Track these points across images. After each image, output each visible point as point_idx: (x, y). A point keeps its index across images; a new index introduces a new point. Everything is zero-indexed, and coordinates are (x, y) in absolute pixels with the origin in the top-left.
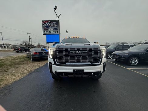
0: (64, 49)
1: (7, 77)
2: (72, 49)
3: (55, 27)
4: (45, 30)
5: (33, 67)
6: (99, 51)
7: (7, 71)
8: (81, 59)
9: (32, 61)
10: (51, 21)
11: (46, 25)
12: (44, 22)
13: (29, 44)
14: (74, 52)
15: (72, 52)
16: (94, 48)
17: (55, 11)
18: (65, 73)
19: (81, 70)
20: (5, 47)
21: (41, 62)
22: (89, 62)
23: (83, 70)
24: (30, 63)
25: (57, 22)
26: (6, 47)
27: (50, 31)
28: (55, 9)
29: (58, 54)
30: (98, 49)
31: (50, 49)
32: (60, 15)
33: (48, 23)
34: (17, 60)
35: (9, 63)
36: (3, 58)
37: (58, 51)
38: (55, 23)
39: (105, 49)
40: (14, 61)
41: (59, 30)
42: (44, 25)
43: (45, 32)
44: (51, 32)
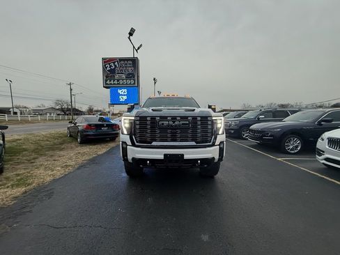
0: (148, 119)
1: (37, 172)
2: (164, 118)
3: (130, 71)
4: (107, 77)
5: (84, 154)
6: (209, 123)
7: (33, 161)
8: (179, 135)
9: (80, 143)
10: (121, 60)
11: (110, 66)
12: (106, 61)
13: (70, 107)
14: (166, 123)
15: (163, 124)
16: (201, 117)
17: (129, 38)
18: (150, 160)
19: (178, 155)
20: (15, 113)
21: (99, 146)
22: (192, 140)
23: (183, 155)
24: (77, 147)
25: (134, 62)
26: (19, 114)
27: (118, 81)
28: (131, 34)
29: (138, 127)
30: (209, 118)
31: (123, 118)
32: (141, 46)
33: (114, 63)
34: (48, 140)
35: (33, 147)
36: (19, 137)
37: (138, 122)
38: (131, 62)
39: (222, 118)
40: (43, 143)
41: (138, 77)
42: (106, 68)
43: (108, 82)
44: (121, 82)
